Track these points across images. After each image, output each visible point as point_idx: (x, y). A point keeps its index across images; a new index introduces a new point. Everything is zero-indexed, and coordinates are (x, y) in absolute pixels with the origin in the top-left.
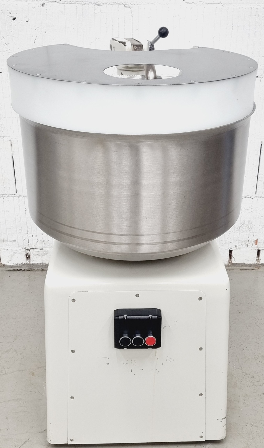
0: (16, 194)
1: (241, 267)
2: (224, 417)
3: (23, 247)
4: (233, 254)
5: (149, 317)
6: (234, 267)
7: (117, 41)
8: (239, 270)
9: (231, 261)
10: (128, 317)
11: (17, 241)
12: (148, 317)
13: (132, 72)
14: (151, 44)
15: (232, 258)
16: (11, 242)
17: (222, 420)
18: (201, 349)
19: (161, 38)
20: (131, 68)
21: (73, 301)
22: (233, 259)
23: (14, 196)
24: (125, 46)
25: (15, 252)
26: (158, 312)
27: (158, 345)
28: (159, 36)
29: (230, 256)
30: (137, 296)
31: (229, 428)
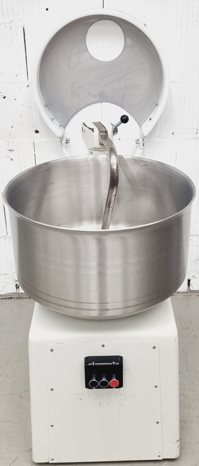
0: (7, 236)
1: (198, 293)
2: (177, 440)
3: (13, 279)
4: (191, 282)
5: (113, 364)
6: (192, 293)
7: (87, 127)
8: (196, 296)
9: (189, 289)
10: (95, 364)
11: (8, 274)
12: (111, 364)
13: (99, 151)
14: (115, 128)
15: (190, 285)
16: (3, 275)
17: (176, 443)
18: (156, 387)
19: (122, 124)
20: (99, 149)
21: (52, 350)
22: (191, 287)
23: (5, 237)
24: (93, 132)
25: (7, 283)
26: (119, 359)
27: (121, 385)
28: (121, 122)
29: (189, 284)
30: (103, 346)
31: (181, 448)
